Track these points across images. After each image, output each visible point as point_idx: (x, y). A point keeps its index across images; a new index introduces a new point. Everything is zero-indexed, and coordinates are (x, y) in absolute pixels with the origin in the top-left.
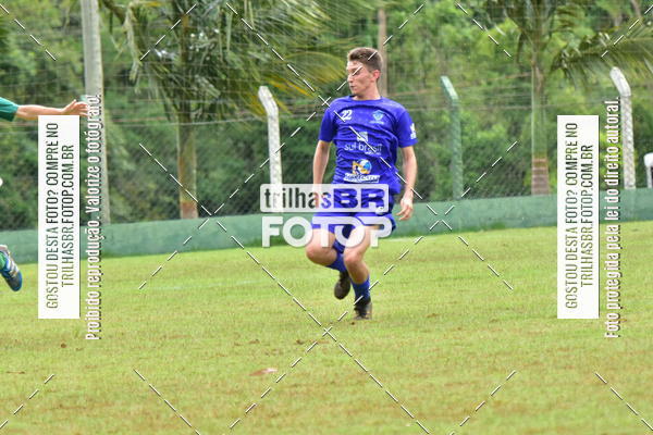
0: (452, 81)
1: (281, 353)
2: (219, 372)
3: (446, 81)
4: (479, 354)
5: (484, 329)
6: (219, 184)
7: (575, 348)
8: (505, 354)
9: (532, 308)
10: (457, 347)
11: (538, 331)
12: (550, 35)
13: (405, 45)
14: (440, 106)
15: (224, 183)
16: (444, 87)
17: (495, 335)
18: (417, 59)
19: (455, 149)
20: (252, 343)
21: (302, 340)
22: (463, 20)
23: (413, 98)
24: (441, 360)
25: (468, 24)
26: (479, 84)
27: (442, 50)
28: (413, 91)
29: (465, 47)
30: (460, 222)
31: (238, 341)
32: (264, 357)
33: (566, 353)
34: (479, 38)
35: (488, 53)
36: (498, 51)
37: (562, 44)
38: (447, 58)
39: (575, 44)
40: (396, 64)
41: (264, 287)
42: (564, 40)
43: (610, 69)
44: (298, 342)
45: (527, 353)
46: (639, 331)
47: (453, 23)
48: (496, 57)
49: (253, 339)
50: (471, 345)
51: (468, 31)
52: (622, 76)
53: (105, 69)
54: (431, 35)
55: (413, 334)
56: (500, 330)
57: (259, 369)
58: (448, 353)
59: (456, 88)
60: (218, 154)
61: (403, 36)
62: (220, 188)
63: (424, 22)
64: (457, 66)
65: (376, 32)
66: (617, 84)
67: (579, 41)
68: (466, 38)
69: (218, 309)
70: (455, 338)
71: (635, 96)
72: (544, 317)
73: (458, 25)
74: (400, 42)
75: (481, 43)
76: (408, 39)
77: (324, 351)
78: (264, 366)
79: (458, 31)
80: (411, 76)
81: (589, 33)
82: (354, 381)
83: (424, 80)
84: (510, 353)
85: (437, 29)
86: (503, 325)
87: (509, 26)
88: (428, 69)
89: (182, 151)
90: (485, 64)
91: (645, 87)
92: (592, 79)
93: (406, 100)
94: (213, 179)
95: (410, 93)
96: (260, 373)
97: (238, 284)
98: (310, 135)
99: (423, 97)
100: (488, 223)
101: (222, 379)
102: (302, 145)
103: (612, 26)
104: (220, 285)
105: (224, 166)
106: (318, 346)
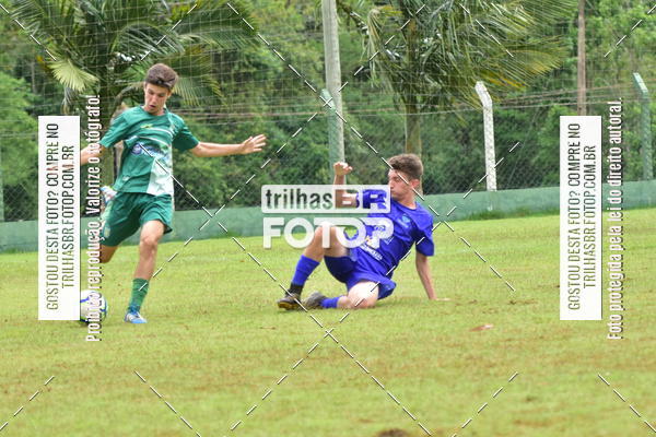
0: (642, 77)
1: (496, 312)
2: (443, 328)
3: (638, 77)
6: (440, 166)
13: (601, 46)
14: (632, 98)
15: (445, 165)
16: (635, 82)
18: (612, 58)
19: (646, 136)
20: (471, 303)
21: (514, 300)
23: (608, 92)
27: (634, 50)
28: (608, 86)
30: (650, 199)
31: (459, 302)
32: (482, 315)
38: (638, 57)
40: (594, 62)
49: (472, 299)
53: (342, 67)
57: (477, 325)
58: (642, 312)
59: (646, 83)
60: (440, 140)
61: (600, 38)
62: (442, 169)
63: (618, 26)
64: (646, 64)
65: (577, 35)
70: (647, 299)
73: (648, 28)
74: (597, 43)
76: (604, 41)
77: (534, 310)
78: (481, 323)
79: (648, 34)
80: (606, 72)
82: (561, 336)
83: (618, 76)
85: (629, 31)
88: (621, 66)
89: (409, 137)
94: (435, 162)
95: (606, 87)
96: (479, 329)
98: (520, 124)
101: (446, 334)
105: (445, 150)
106: (528, 306)
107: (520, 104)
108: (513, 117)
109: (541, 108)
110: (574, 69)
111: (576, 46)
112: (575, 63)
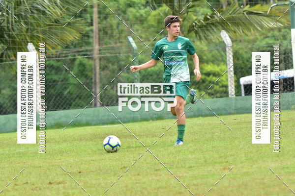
0: (134, 39)
1: (40, 189)
3: (131, 39)
4: (149, 188)
5: (151, 174)
6: (6, 97)
7: (201, 184)
8: (163, 188)
9: (178, 162)
10: (137, 185)
11: (181, 175)
12: (187, 13)
13: (108, 20)
14: (127, 52)
15: (10, 96)
16: (129, 42)
17: (158, 178)
18: (115, 27)
19: (136, 76)
20: (24, 184)
21: (52, 182)
22: (139, 5)
23: (113, 48)
24: (128, 192)
25: (142, 7)
26: (149, 40)
27: (128, 22)
28: (113, 45)
29: (141, 20)
30: (139, 116)
31: (17, 183)
32: (31, 191)
33: (196, 187)
34: (149, 15)
35: (153, 23)
36: (159, 22)
37: (195, 18)
38: (131, 26)
39: (201, 18)
40: (103, 30)
41: (31, 153)
42: (196, 16)
43: (220, 31)
44: (50, 183)
45: (175, 187)
46: (236, 174)
47: (134, 7)
48: (159, 25)
49: (25, 181)
50: (144, 183)
51: (142, 12)
52: (227, 35)
54: (123, 14)
55: (113, 178)
56: (160, 175)
58: (132, 188)
59: (135, 43)
60: (6, 80)
61: (107, 14)
62: (7, 99)
63: (118, 7)
64: (137, 30)
65: (93, 13)
66: (224, 39)
67: (203, 16)
68: (142, 15)
69: (6, 166)
70: (136, 180)
71: (235, 46)
72: (184, 167)
73: (137, 8)
74: (106, 18)
75: (150, 18)
76: (110, 16)
77: (64, 188)
79: (137, 12)
80: (111, 36)
81: (209, 12)
83: (119, 38)
84: (166, 188)
85: (126, 10)
86: (162, 172)
87: (165, 8)
88: (121, 32)
90: (152, 29)
91: (240, 41)
92: (211, 37)
93: (109, 50)
94: (3, 94)
95: (111, 46)
97: (17, 152)
98: (57, 69)
99: (118, 48)
100: (154, 116)
102: (52, 75)
103: (222, 8)
104: (7, 152)
105: (9, 87)
106: (60, 185)
107: (56, 57)
108: (52, 65)
109: (70, 59)
110: (91, 34)
111: (92, 20)
112: (92, 31)
